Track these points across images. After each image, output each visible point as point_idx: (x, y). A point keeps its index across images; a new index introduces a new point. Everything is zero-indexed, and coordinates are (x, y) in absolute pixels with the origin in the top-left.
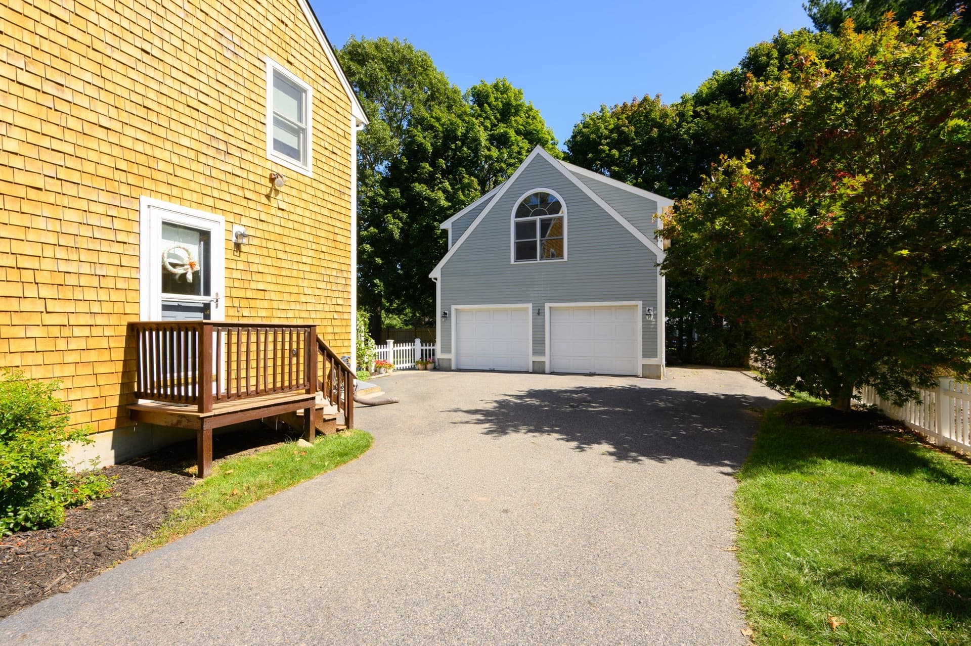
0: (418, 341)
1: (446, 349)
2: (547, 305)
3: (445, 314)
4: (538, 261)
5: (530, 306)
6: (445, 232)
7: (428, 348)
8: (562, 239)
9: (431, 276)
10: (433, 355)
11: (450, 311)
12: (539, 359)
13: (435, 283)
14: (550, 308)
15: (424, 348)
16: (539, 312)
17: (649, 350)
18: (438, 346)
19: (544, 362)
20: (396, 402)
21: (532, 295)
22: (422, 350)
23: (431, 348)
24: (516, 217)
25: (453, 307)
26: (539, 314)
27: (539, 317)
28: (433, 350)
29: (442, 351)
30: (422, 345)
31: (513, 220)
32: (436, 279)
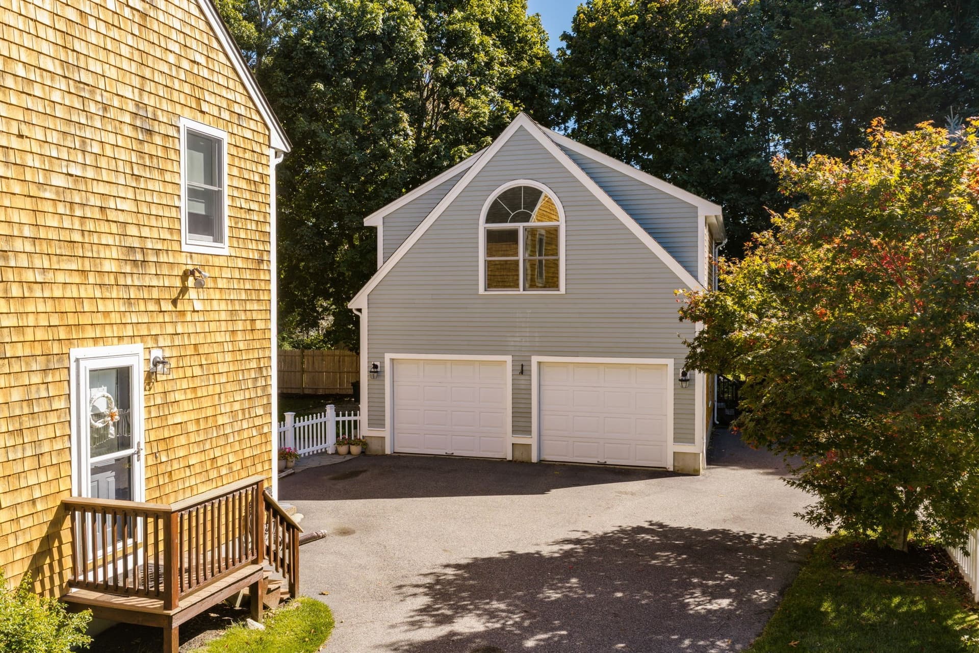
0: (330, 409)
1: (377, 420)
2: (535, 359)
3: (375, 366)
4: (521, 292)
5: (508, 359)
6: (373, 230)
7: (347, 418)
8: (558, 260)
9: (352, 305)
10: (355, 428)
11: (383, 363)
12: (521, 440)
13: (358, 317)
14: (539, 363)
15: (341, 419)
16: (522, 370)
17: (683, 434)
18: (363, 416)
19: (529, 446)
20: (323, 537)
21: (512, 343)
22: (338, 422)
23: (352, 418)
24: (488, 220)
25: (388, 356)
26: (522, 372)
27: (522, 377)
28: (355, 422)
29: (370, 425)
30: (338, 415)
31: (483, 227)
32: (360, 310)
